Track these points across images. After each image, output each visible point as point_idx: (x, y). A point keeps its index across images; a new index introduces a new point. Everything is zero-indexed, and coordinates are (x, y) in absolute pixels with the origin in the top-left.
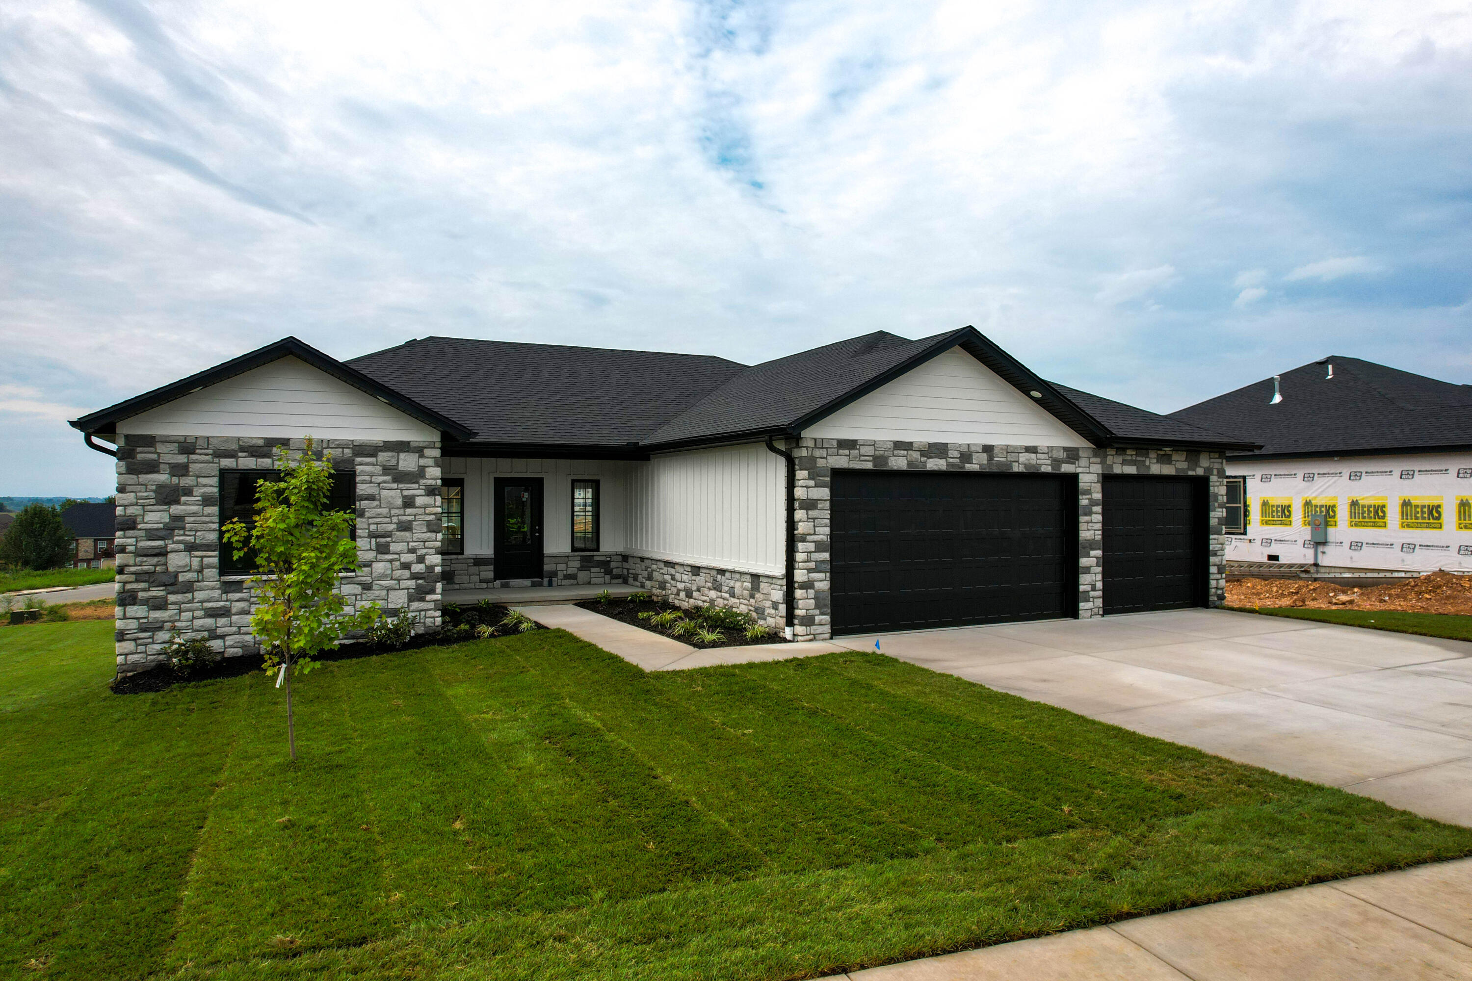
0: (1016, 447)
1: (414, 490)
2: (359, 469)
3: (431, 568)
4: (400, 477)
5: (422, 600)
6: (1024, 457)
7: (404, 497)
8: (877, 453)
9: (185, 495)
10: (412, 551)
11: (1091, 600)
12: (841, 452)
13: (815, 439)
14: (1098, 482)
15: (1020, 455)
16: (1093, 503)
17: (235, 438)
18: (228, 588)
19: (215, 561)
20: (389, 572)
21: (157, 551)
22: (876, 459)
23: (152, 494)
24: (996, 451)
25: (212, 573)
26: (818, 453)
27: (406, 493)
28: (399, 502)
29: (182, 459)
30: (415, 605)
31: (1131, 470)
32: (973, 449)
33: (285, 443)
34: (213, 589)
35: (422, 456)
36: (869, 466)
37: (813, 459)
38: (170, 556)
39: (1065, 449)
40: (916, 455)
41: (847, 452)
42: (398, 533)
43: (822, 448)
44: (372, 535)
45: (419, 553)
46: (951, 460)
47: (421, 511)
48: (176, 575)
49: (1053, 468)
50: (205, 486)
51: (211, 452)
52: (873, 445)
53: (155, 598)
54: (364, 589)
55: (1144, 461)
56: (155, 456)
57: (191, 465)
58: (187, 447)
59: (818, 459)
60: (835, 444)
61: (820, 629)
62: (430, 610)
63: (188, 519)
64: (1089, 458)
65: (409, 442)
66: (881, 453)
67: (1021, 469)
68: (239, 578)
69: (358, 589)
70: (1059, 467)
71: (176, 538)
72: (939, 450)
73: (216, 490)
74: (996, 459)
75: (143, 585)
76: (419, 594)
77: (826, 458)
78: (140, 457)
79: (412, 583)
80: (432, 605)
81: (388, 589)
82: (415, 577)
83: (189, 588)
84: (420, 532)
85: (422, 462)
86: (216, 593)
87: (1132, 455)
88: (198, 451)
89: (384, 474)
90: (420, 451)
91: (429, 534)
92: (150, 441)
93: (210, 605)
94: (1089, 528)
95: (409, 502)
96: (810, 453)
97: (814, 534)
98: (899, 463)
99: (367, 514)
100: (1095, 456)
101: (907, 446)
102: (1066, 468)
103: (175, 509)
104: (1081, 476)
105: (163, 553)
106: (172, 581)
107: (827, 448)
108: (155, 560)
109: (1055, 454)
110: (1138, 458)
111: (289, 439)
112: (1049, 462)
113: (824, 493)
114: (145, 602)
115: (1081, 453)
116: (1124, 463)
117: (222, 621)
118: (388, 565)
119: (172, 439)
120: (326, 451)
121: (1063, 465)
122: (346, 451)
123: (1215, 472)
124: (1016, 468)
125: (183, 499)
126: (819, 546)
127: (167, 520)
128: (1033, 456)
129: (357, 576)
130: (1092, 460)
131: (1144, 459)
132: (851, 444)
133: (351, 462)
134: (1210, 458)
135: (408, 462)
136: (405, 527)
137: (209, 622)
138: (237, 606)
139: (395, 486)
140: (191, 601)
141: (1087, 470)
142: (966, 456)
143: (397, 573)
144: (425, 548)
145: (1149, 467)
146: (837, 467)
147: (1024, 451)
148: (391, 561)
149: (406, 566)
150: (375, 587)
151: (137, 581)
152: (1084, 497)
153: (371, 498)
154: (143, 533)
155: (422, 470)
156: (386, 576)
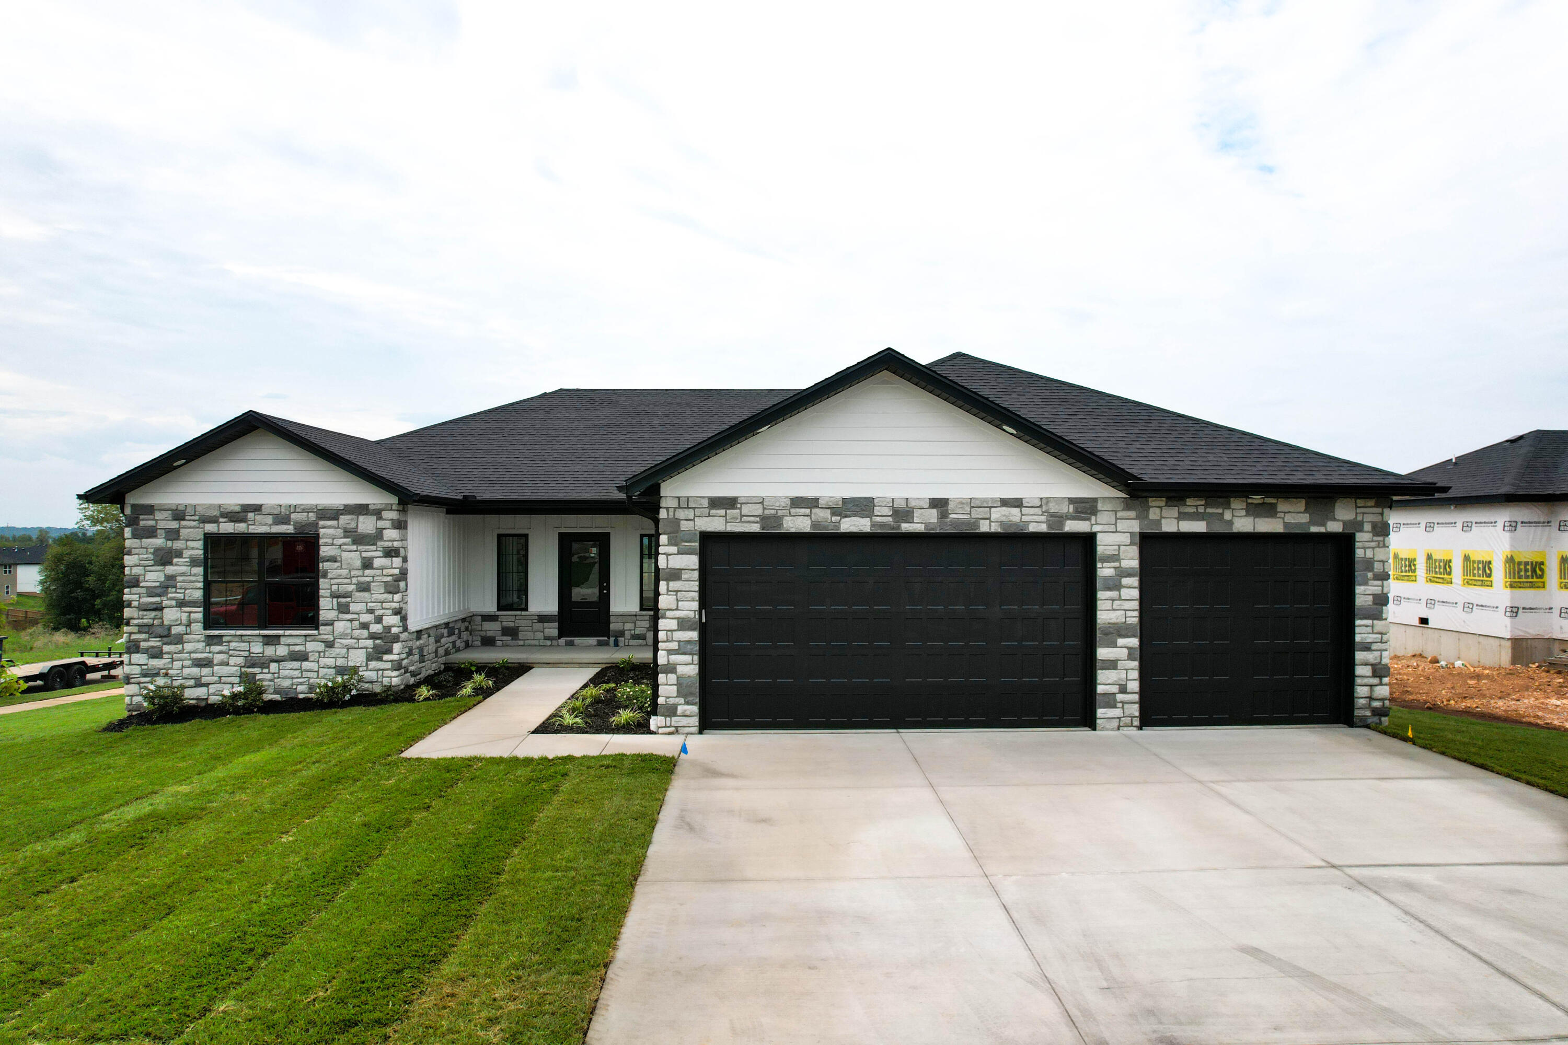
0: (985, 500)
1: (371, 552)
2: (322, 531)
3: (388, 629)
4: (359, 539)
5: (380, 659)
6: (999, 514)
7: (363, 558)
8: (767, 512)
9: (177, 557)
10: (371, 611)
11: (1120, 705)
12: (713, 512)
13: (679, 498)
14: (1131, 544)
15: (993, 510)
16: (1124, 573)
17: (217, 505)
18: (211, 640)
19: (200, 616)
20: (349, 631)
21: (154, 606)
22: (764, 519)
23: (151, 556)
24: (951, 506)
25: (198, 627)
26: (681, 514)
27: (364, 554)
28: (358, 563)
29: (174, 525)
30: (373, 664)
31: (1199, 527)
32: (913, 504)
33: (257, 508)
34: (198, 641)
35: (380, 518)
36: (756, 528)
37: (676, 522)
38: (165, 611)
39: (1072, 500)
40: (822, 515)
41: (722, 512)
42: (358, 594)
43: (688, 508)
44: (334, 596)
45: (378, 613)
46: (878, 519)
47: (379, 572)
48: (169, 629)
49: (1049, 526)
50: (193, 548)
51: (197, 518)
52: (762, 503)
53: (153, 647)
54: (326, 646)
55: (1222, 514)
56: (152, 523)
57: (182, 531)
58: (179, 515)
59: (682, 522)
60: (706, 503)
61: (684, 721)
62: (387, 670)
63: (179, 579)
64: (1116, 512)
65: (367, 506)
66: (773, 512)
67: (995, 528)
68: (217, 632)
69: (321, 647)
70: (1062, 525)
71: (170, 595)
72: (863, 506)
73: (201, 552)
74: (951, 516)
75: (143, 636)
76: (377, 654)
77: (693, 520)
78: (142, 523)
79: (370, 643)
80: (389, 665)
81: (349, 648)
82: (373, 636)
83: (179, 640)
84: (378, 593)
85: (381, 524)
86: (201, 645)
87: (1197, 506)
88: (187, 518)
89: (345, 537)
90: (378, 514)
91: (386, 595)
92: (150, 510)
93: (194, 656)
94: (1115, 607)
95: (367, 564)
96: (671, 514)
97: (677, 609)
98: (798, 523)
99: (330, 575)
100: (1128, 508)
101: (812, 503)
102: (1072, 526)
103: (170, 570)
104: (1099, 537)
105: (159, 608)
106: (166, 633)
107: (694, 508)
108: (153, 614)
109: (1053, 508)
110: (1209, 510)
111: (261, 505)
112: (1043, 518)
113: (692, 561)
114: (147, 651)
115: (1100, 506)
116: (1182, 517)
117: (206, 671)
118: (349, 624)
119: (166, 507)
120: (293, 516)
121: (1069, 522)
122: (311, 514)
123: (1367, 527)
124: (984, 527)
125: (175, 560)
126: (683, 624)
127: (163, 579)
128: (1015, 511)
129: (319, 634)
130: (1119, 514)
131: (1220, 511)
132: (730, 503)
133: (315, 525)
134: (1357, 507)
135: (366, 525)
136: (364, 588)
137: (195, 671)
138: (218, 658)
139: (354, 548)
140: (180, 652)
141: (1112, 528)
142: (903, 513)
143: (357, 633)
144: (383, 609)
145: (1230, 523)
146: (709, 530)
147: (999, 504)
148: (351, 620)
149: (365, 626)
150: (336, 645)
151: (140, 632)
152: (1105, 565)
153: (333, 559)
154: (144, 590)
155: (380, 532)
156: (347, 635)
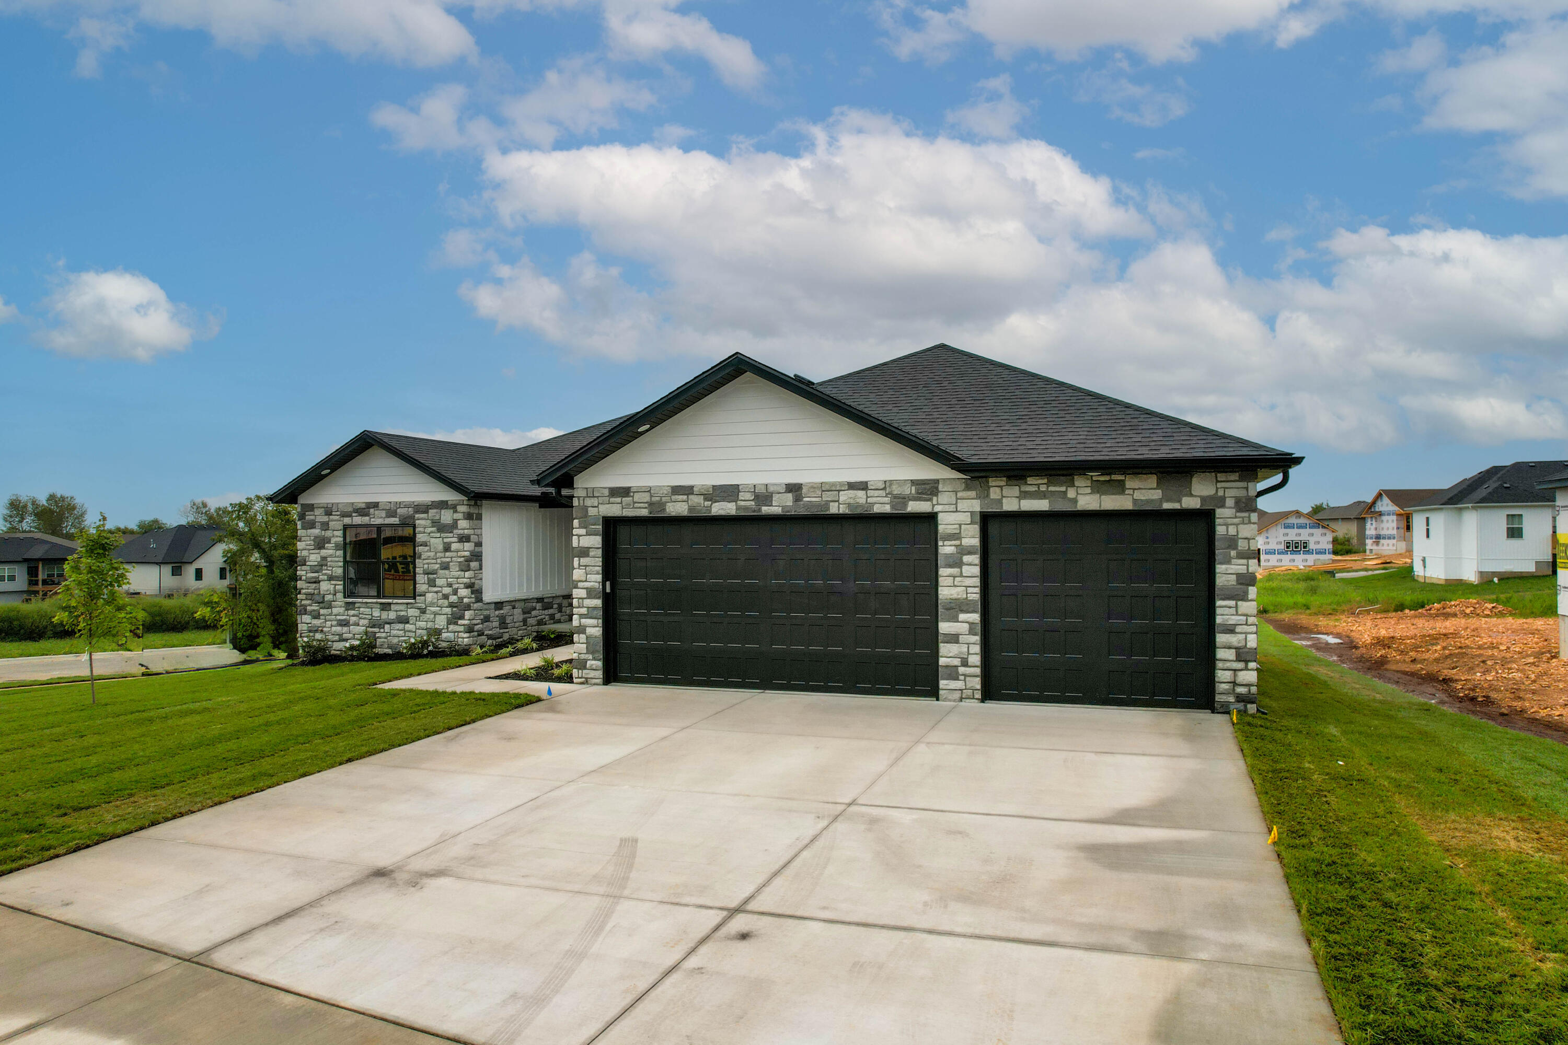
0: (834, 484)
1: (451, 538)
2: (417, 522)
3: (461, 599)
4: (442, 528)
5: (456, 623)
6: (845, 496)
7: (444, 543)
8: (653, 499)
9: (327, 543)
10: (450, 585)
11: (962, 678)
12: (612, 500)
13: (587, 488)
14: (972, 523)
15: (841, 493)
16: (965, 551)
17: (351, 503)
18: (349, 606)
19: (340, 588)
20: (436, 601)
21: (314, 580)
22: (651, 504)
23: (312, 543)
24: (804, 490)
25: (340, 596)
26: (589, 502)
27: (446, 540)
28: (441, 547)
29: (325, 519)
30: (451, 627)
31: (1042, 505)
32: (771, 489)
33: (376, 505)
34: (341, 607)
35: (456, 511)
36: (644, 512)
37: (585, 508)
38: (321, 583)
39: (913, 482)
40: (696, 500)
41: (619, 500)
42: (441, 572)
43: (594, 497)
44: (426, 573)
45: (455, 586)
46: (742, 503)
47: (454, 554)
48: (324, 597)
49: (892, 507)
50: (337, 536)
51: (338, 513)
52: (649, 491)
53: (314, 611)
54: (421, 612)
55: (1065, 493)
56: (312, 517)
57: (330, 523)
58: (329, 512)
59: (589, 509)
60: (606, 492)
61: (592, 674)
62: (461, 632)
63: (329, 559)
64: (956, 492)
65: (447, 501)
66: (658, 499)
67: (843, 510)
68: (351, 600)
69: (417, 612)
70: (905, 506)
71: (324, 572)
72: (729, 492)
73: (342, 539)
74: (805, 499)
75: (308, 602)
76: (454, 619)
77: (597, 507)
78: (307, 518)
79: (448, 610)
80: (462, 629)
81: (435, 614)
82: (451, 605)
83: (330, 607)
84: (454, 571)
85: (456, 516)
86: (342, 610)
87: (1038, 485)
88: (333, 513)
89: (432, 527)
90: (454, 508)
91: (459, 573)
92: (311, 507)
93: (339, 617)
94: (956, 583)
95: (447, 548)
96: (581, 502)
97: (586, 581)
98: (678, 508)
99: (423, 557)
100: (968, 488)
101: (688, 490)
102: (914, 507)
103: (324, 552)
104: (940, 516)
105: (317, 581)
106: (321, 600)
107: (598, 497)
108: (314, 585)
109: (896, 490)
110: (1051, 489)
111: (378, 503)
112: (887, 500)
113: (597, 541)
114: (310, 613)
115: (941, 487)
116: (1024, 495)
117: (345, 629)
118: (435, 595)
119: (321, 505)
120: (399, 510)
121: (911, 503)
122: (410, 509)
123: (1230, 502)
124: (834, 509)
125: (326, 545)
126: (591, 593)
127: (319, 560)
128: (861, 494)
129: (416, 603)
130: (960, 495)
131: (1063, 489)
132: (625, 492)
133: (412, 517)
134: (1217, 481)
135: (446, 517)
136: (445, 567)
137: (338, 629)
138: (353, 619)
139: (438, 535)
140: (331, 614)
141: (952, 508)
142: (764, 497)
143: (441, 602)
144: (458, 583)
145: (1075, 501)
146: (609, 515)
147: (847, 487)
148: (437, 592)
149: (446, 597)
150: (427, 612)
151: (306, 599)
152: (946, 543)
153: (425, 544)
154: (308, 568)
155: (455, 523)
156: (434, 603)
